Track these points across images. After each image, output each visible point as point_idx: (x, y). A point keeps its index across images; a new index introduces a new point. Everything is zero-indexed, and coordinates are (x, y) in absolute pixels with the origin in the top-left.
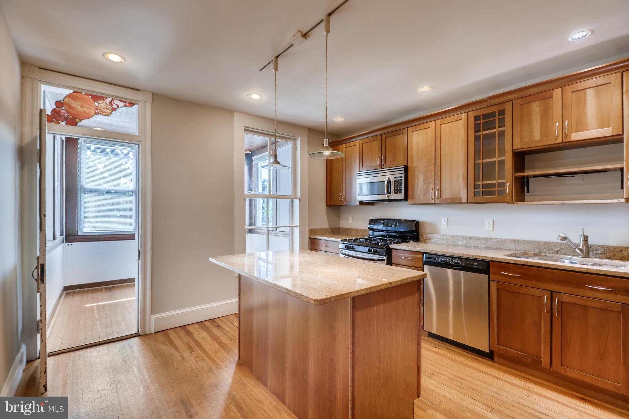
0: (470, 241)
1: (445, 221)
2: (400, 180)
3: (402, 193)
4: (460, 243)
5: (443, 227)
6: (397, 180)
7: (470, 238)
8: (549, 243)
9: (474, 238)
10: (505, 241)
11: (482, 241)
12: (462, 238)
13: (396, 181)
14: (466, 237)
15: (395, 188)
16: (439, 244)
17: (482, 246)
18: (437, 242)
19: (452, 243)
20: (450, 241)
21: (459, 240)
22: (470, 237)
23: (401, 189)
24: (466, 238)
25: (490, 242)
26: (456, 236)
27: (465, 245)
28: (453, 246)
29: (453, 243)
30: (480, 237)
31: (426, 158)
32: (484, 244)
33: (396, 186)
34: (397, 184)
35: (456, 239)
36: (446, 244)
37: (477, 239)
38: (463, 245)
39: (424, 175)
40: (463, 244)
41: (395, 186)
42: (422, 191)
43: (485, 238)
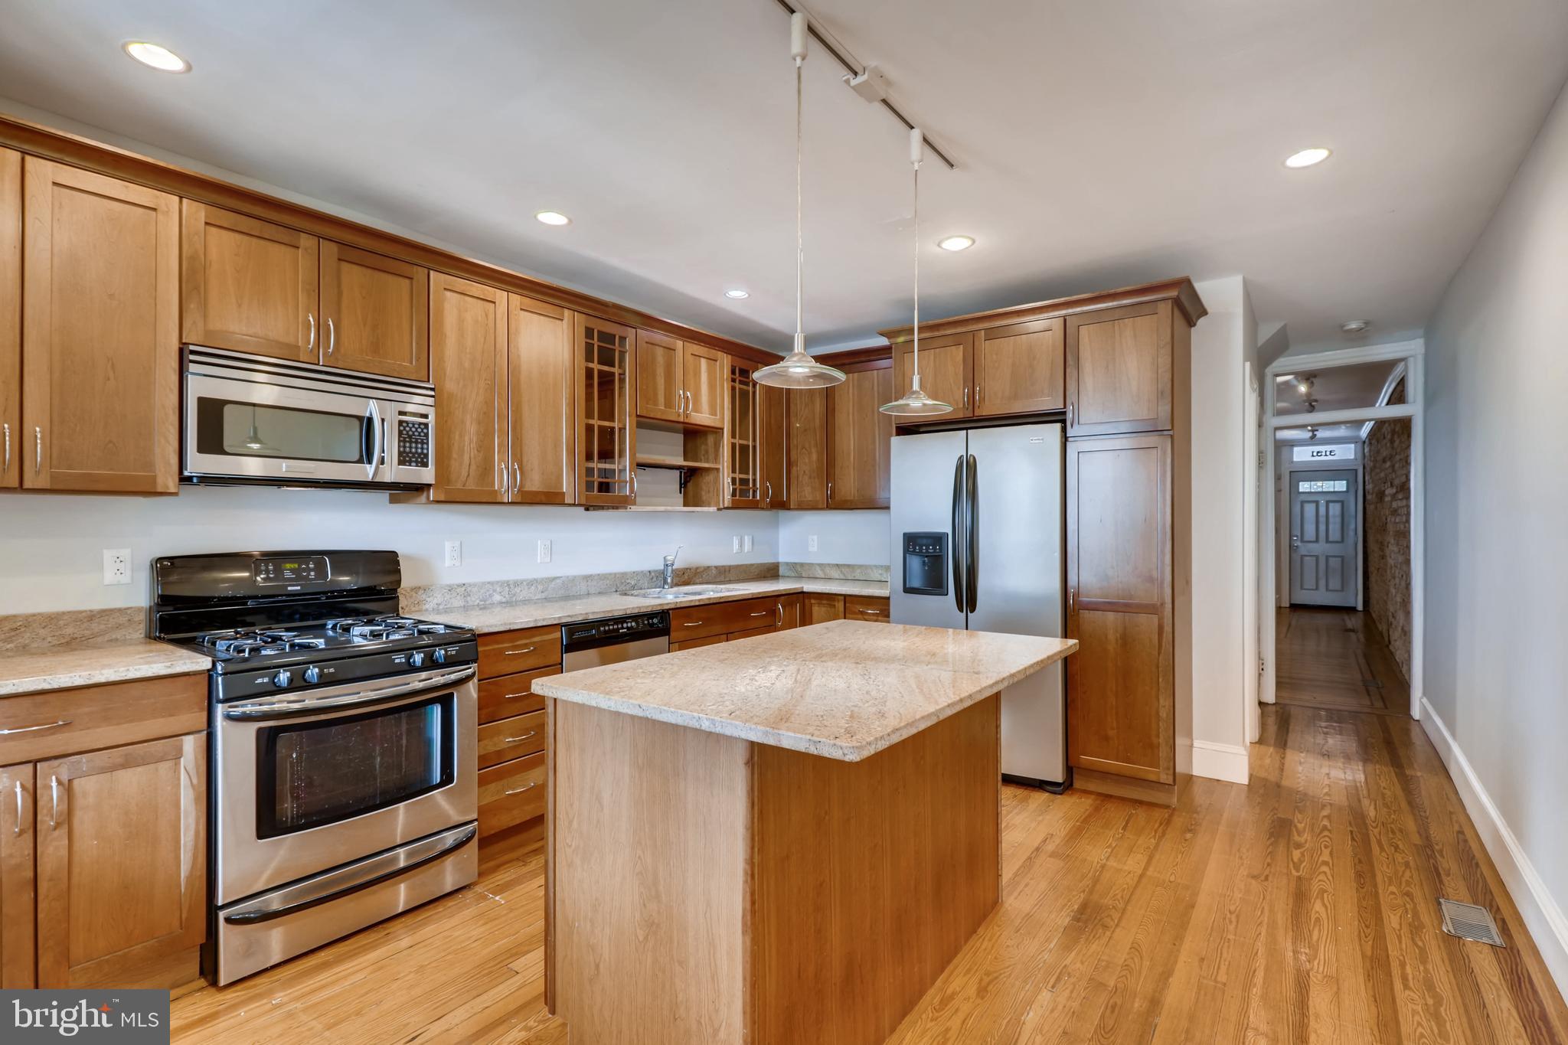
0: (517, 590)
1: (456, 548)
2: (420, 424)
3: (427, 466)
4: (497, 598)
5: (448, 563)
6: (407, 422)
7: (517, 584)
8: (624, 575)
9: (525, 583)
10: (573, 580)
11: (539, 586)
12: (501, 586)
13: (405, 424)
14: (508, 581)
15: (399, 446)
16: (446, 611)
17: (539, 596)
18: (441, 607)
19: (478, 601)
20: (473, 599)
21: (495, 591)
22: (517, 580)
23: (422, 453)
24: (508, 585)
25: (552, 585)
26: (489, 583)
27: (507, 602)
28: (481, 609)
29: (481, 601)
30: (535, 579)
31: (485, 380)
32: (542, 592)
33: (405, 441)
34: (410, 437)
35: (488, 591)
36: (464, 606)
37: (531, 583)
38: (502, 603)
39: (479, 423)
40: (504, 600)
41: (399, 441)
42: (473, 467)
43: (543, 579)
